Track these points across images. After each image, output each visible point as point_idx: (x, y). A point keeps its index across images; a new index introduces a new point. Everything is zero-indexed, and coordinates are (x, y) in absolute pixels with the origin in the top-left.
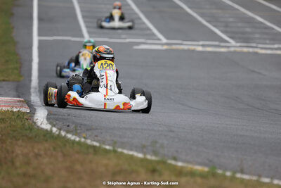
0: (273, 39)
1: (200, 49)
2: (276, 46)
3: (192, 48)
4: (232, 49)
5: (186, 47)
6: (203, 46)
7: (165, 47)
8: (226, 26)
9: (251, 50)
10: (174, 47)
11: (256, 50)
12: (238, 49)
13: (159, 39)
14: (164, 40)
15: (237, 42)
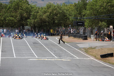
0: (67, 56)
1: (47, 60)
2: (68, 58)
3: (45, 59)
4: (56, 59)
5: (43, 59)
6: (47, 59)
7: (37, 59)
8: (55, 52)
9: (61, 59)
10: (39, 59)
11: (62, 59)
12: (57, 59)
13: (36, 57)
14: (37, 57)
15: (57, 57)
